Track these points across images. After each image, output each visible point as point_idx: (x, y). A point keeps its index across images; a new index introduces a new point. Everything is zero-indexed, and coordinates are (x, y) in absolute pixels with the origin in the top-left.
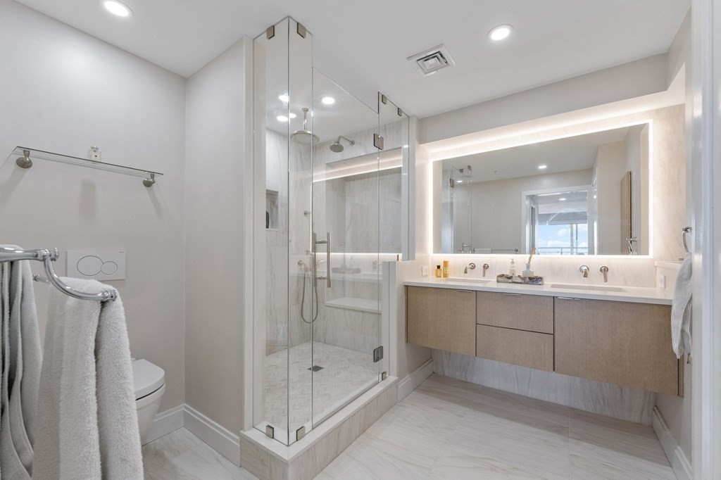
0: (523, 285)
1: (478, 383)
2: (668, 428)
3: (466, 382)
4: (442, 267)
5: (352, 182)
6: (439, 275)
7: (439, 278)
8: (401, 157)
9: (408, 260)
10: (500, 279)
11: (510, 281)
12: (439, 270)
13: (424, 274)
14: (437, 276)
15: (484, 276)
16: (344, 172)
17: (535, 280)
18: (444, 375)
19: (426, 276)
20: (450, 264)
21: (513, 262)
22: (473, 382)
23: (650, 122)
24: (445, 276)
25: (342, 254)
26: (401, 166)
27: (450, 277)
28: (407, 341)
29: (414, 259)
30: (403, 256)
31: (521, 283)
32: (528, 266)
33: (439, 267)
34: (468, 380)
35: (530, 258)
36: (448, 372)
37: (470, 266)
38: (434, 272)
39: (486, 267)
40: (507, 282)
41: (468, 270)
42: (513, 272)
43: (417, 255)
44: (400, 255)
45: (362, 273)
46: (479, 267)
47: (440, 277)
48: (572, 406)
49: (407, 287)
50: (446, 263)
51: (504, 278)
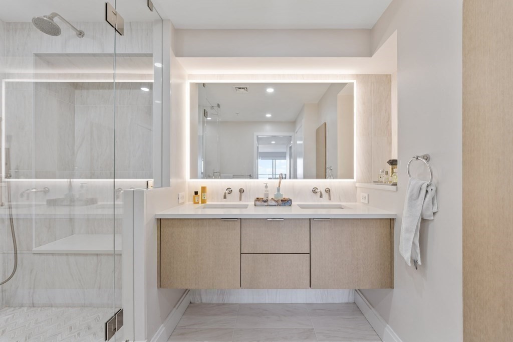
0: (276, 208)
1: (235, 302)
2: (373, 307)
3: (224, 304)
4: (199, 193)
5: (85, 92)
6: (196, 201)
7: (197, 205)
8: (152, 72)
9: (162, 186)
10: (258, 203)
11: (266, 204)
12: (196, 197)
13: (181, 201)
14: (195, 203)
15: (240, 200)
16: (72, 76)
17: (286, 202)
18: (202, 302)
19: (183, 203)
20: (208, 190)
21: (266, 187)
22: (230, 302)
23: (355, 82)
24: (203, 202)
25: (68, 180)
26: (152, 81)
27: (208, 203)
28: (160, 286)
29: (168, 185)
30: (155, 182)
31: (275, 206)
32: (279, 190)
33: (196, 193)
34: (225, 302)
35: (280, 183)
36: (205, 299)
37: (227, 192)
38: (192, 198)
39: (241, 191)
40: (263, 206)
41: (227, 195)
42: (267, 195)
43: (173, 181)
44: (151, 182)
45: (99, 203)
46: (236, 192)
47: (198, 203)
48: (308, 302)
49: (160, 221)
50: (204, 189)
51: (261, 201)
